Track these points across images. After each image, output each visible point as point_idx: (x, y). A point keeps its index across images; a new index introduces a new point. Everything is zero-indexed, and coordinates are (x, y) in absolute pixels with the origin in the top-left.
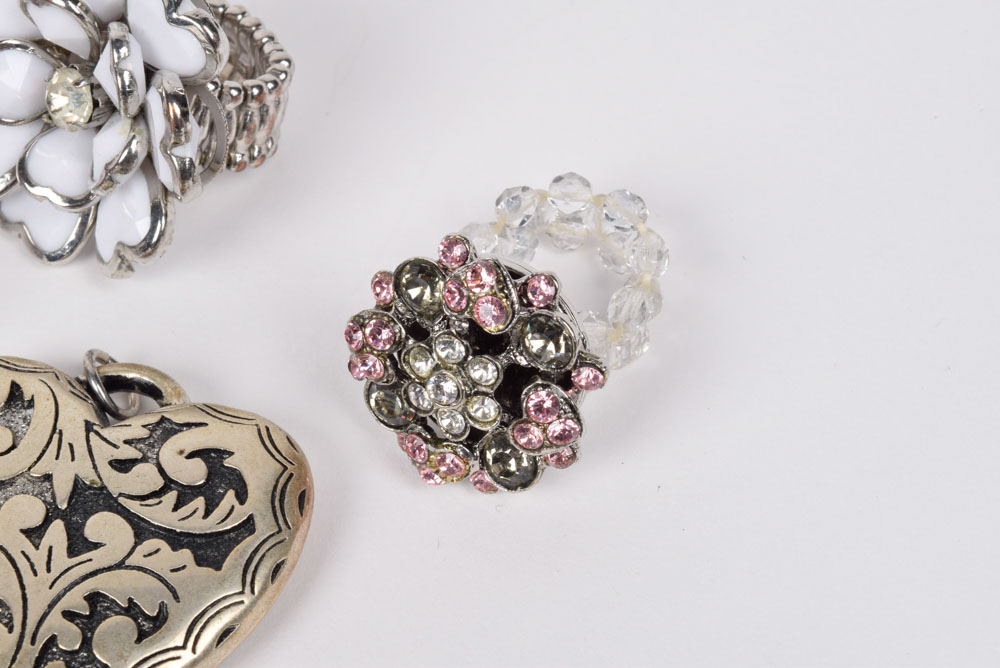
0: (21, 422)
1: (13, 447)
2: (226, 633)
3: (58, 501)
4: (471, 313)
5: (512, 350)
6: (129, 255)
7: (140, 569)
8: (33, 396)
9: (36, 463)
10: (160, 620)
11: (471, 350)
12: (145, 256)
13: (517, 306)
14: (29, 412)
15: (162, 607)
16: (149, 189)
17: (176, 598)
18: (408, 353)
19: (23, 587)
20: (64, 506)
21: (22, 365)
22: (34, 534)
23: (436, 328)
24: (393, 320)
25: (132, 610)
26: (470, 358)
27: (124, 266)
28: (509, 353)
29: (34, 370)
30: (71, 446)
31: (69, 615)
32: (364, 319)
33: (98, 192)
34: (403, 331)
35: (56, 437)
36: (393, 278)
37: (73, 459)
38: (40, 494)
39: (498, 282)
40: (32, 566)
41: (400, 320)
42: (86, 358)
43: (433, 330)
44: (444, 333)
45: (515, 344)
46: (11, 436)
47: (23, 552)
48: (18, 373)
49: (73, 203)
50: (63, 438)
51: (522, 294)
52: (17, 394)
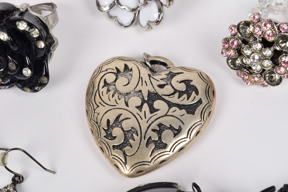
0: (129, 75)
1: (129, 83)
2: (198, 133)
3: (144, 98)
4: (264, 36)
5: (275, 46)
6: (151, 24)
7: (171, 116)
8: (132, 68)
9: (136, 87)
10: (179, 130)
11: (263, 47)
12: (157, 25)
13: (277, 33)
14: (131, 72)
15: (180, 127)
16: (157, 4)
17: (183, 123)
18: (243, 48)
19: (139, 123)
20: (146, 99)
21: (126, 59)
22: (140, 108)
23: (251, 41)
24: (238, 39)
25: (171, 128)
26: (263, 49)
27: (150, 27)
28: (274, 46)
29: (130, 60)
30: (145, 82)
31: (154, 130)
32: (229, 39)
33: (142, 7)
34: (241, 42)
35: (141, 79)
36: (237, 27)
37: (147, 85)
38: (138, 96)
39: (272, 26)
40: (141, 117)
41: (239, 39)
42: (144, 56)
43: (250, 41)
44: (255, 42)
45: (276, 44)
46: (128, 80)
47: (137, 113)
48: (126, 61)
49: (133, 10)
50: (143, 79)
51: (279, 29)
52: (126, 67)
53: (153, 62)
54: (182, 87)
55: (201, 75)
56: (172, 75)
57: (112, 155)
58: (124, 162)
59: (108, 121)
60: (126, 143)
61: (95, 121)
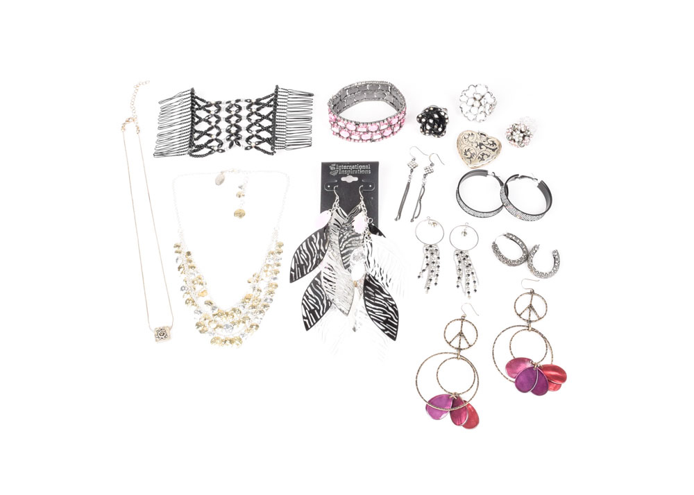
6: (481, 120)
7: (487, 151)
17: (491, 154)
19: (476, 152)
27: (480, 122)
31: (481, 155)
40: (477, 150)
52: (472, 134)
53: (481, 134)
54: (491, 143)
55: (498, 140)
56: (488, 139)
59: (465, 150)
60: (471, 157)
61: (460, 149)
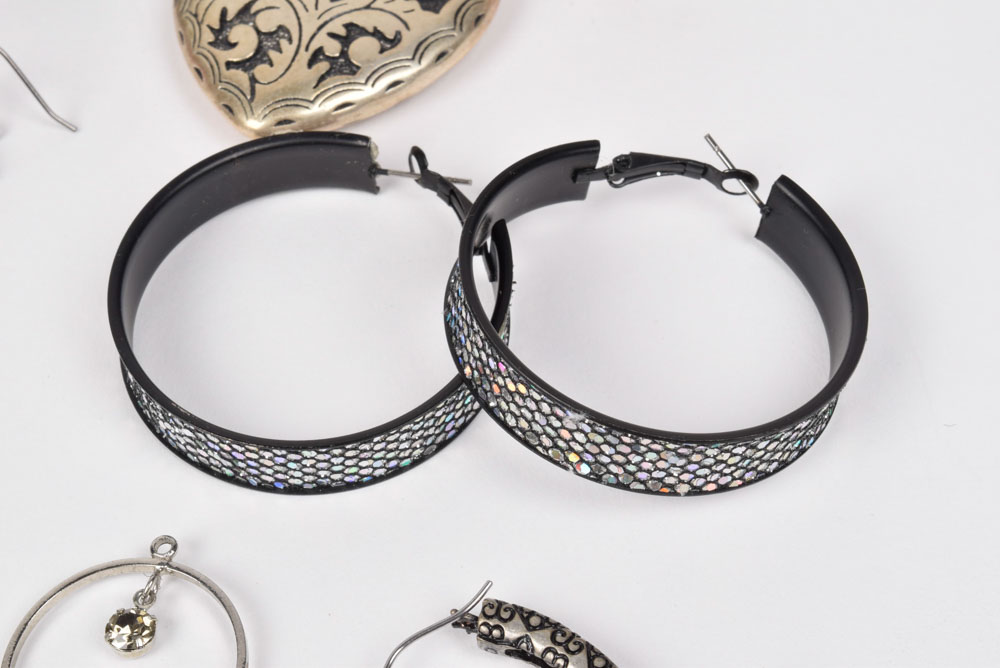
2: (441, 56)
7: (381, 10)
10: (396, 41)
15: (398, 33)
17: (407, 27)
19: (298, 18)
25: (377, 34)
31: (332, 35)
40: (305, 6)
57: (220, 81)
58: (249, 97)
59: (224, 12)
60: (260, 56)
61: (191, 13)
